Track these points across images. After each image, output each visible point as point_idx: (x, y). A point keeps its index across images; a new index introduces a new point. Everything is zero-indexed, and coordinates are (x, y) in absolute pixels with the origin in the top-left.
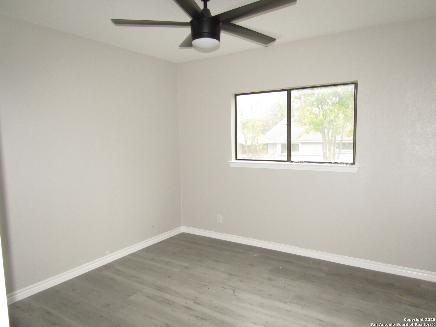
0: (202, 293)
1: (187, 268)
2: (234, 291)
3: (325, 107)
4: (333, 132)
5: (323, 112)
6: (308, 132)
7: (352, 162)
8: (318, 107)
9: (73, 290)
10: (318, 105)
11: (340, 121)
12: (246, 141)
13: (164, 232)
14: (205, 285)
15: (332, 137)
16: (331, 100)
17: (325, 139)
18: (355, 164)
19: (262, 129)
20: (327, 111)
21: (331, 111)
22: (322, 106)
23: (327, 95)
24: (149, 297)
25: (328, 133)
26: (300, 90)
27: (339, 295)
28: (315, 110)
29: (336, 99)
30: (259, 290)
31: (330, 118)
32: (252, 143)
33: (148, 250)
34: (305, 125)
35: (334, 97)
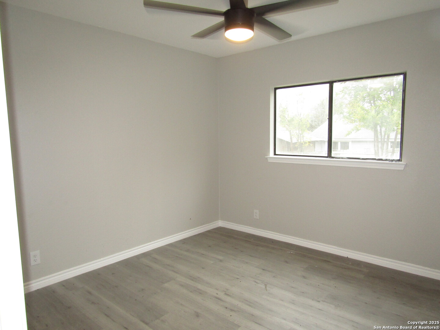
0: (234, 286)
1: (221, 261)
2: (266, 285)
3: (378, 103)
4: (386, 129)
5: (375, 107)
6: (358, 129)
7: (399, 159)
8: (370, 103)
9: (113, 274)
10: (370, 101)
11: (394, 117)
12: (291, 138)
13: (201, 225)
14: (237, 278)
15: (385, 135)
16: (385, 95)
17: (377, 137)
18: (401, 161)
19: (309, 126)
20: (380, 107)
21: (384, 107)
22: (374, 102)
23: (380, 90)
24: (182, 286)
25: (381, 130)
26: (343, 83)
27: (378, 298)
28: (367, 106)
29: (390, 94)
30: (292, 287)
31: (383, 114)
32: (298, 141)
33: (184, 241)
34: (355, 122)
35: (388, 92)
